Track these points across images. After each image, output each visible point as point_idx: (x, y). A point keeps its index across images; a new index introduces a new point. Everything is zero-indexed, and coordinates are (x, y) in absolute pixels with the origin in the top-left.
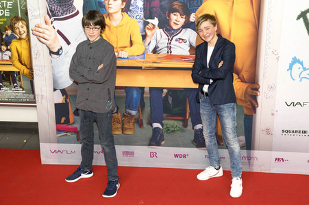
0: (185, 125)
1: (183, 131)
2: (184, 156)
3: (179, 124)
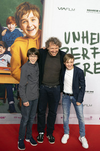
0: (5, 102)
1: (3, 105)
2: (4, 118)
3: (1, 101)
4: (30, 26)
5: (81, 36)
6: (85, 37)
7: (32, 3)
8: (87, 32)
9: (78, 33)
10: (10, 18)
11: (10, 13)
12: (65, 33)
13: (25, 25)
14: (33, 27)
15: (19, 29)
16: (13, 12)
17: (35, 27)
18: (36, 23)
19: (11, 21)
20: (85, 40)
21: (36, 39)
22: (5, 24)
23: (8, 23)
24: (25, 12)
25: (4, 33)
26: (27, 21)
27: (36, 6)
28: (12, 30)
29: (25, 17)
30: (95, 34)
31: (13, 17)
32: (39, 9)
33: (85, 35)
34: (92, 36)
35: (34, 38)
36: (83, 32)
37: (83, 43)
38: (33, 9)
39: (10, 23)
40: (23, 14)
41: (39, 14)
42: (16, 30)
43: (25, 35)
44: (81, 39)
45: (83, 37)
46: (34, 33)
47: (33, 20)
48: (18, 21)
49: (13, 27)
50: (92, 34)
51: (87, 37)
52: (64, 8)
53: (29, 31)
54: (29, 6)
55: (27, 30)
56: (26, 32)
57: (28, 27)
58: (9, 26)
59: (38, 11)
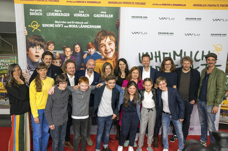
4: (108, 49)
5: (154, 55)
6: (158, 57)
7: (109, 30)
8: (159, 52)
9: (151, 53)
10: (90, 43)
11: (90, 39)
12: (139, 54)
13: (103, 49)
14: (110, 50)
15: (98, 52)
16: (92, 39)
17: (112, 50)
18: (113, 46)
19: (91, 46)
20: (158, 59)
21: (113, 60)
22: (86, 49)
23: (89, 47)
24: (102, 37)
25: (85, 56)
26: (105, 45)
27: (112, 32)
28: (92, 53)
29: (103, 42)
30: (167, 53)
31: (92, 43)
32: (115, 35)
33: (158, 55)
34: (164, 56)
35: (111, 60)
36: (156, 52)
37: (156, 61)
38: (110, 34)
39: (90, 48)
40: (101, 39)
41: (115, 38)
42: (95, 54)
43: (103, 57)
44: (154, 59)
45: (156, 57)
46: (111, 55)
47: (110, 44)
48: (97, 45)
49: (93, 51)
50: (164, 54)
51: (159, 56)
52: (137, 33)
53: (106, 53)
54: (106, 33)
55: (105, 53)
56: (104, 54)
57: (106, 50)
58: (89, 50)
59: (114, 36)
